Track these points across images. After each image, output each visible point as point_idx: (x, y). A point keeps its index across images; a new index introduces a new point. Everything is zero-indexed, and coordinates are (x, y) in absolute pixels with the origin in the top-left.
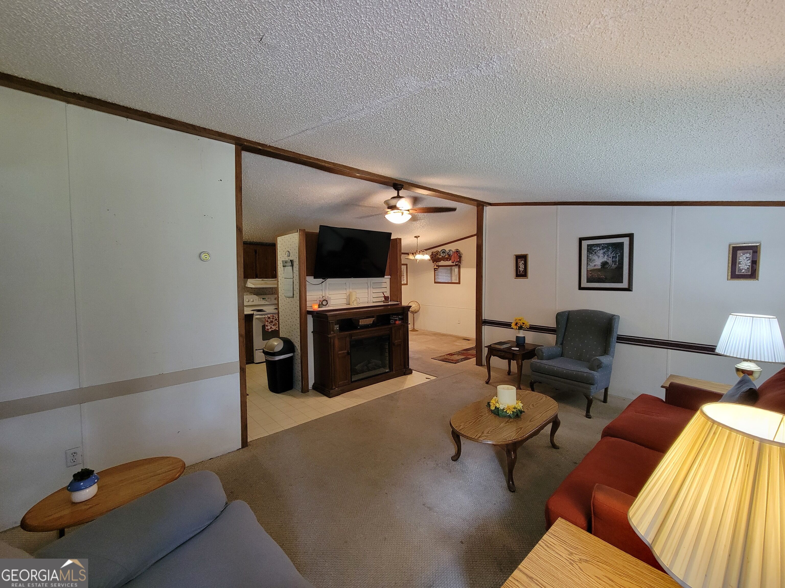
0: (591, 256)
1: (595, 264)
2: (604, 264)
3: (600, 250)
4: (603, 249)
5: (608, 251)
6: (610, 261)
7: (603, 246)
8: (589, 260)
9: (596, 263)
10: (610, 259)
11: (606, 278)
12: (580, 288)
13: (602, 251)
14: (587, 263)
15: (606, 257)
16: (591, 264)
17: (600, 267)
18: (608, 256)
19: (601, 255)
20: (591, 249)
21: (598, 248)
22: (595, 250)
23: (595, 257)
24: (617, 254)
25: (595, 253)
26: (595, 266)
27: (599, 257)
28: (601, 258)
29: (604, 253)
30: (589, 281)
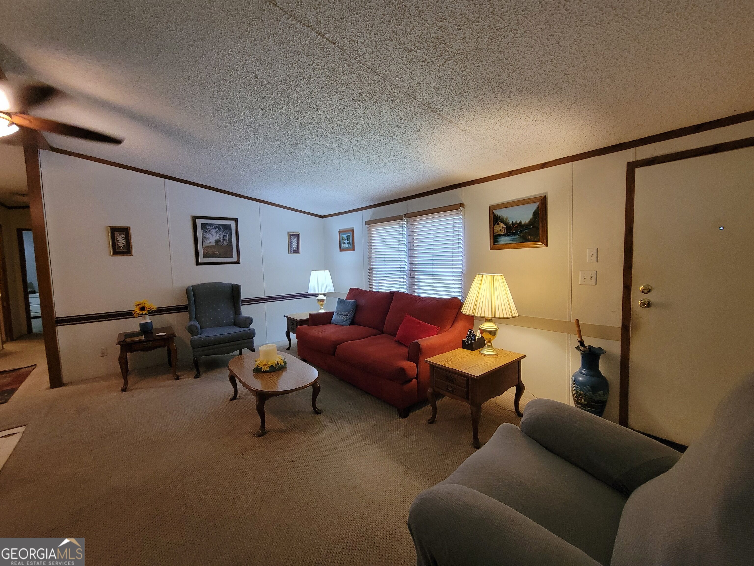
0: (205, 233)
1: (209, 241)
2: (217, 242)
3: (213, 229)
4: (216, 229)
5: (219, 230)
6: (222, 239)
7: (215, 226)
8: (204, 237)
9: (211, 241)
10: (222, 238)
11: (220, 254)
12: (198, 263)
13: (214, 230)
14: (203, 241)
15: (218, 235)
16: (206, 241)
17: (214, 244)
18: (220, 235)
19: (214, 234)
20: (205, 228)
21: (212, 228)
22: (209, 228)
23: (209, 235)
24: (227, 233)
25: (209, 231)
26: (210, 243)
27: (212, 235)
28: (214, 236)
29: (217, 232)
30: (205, 256)
